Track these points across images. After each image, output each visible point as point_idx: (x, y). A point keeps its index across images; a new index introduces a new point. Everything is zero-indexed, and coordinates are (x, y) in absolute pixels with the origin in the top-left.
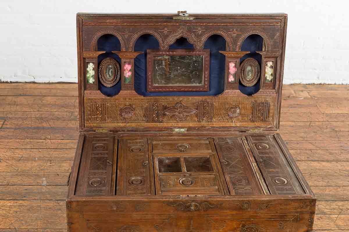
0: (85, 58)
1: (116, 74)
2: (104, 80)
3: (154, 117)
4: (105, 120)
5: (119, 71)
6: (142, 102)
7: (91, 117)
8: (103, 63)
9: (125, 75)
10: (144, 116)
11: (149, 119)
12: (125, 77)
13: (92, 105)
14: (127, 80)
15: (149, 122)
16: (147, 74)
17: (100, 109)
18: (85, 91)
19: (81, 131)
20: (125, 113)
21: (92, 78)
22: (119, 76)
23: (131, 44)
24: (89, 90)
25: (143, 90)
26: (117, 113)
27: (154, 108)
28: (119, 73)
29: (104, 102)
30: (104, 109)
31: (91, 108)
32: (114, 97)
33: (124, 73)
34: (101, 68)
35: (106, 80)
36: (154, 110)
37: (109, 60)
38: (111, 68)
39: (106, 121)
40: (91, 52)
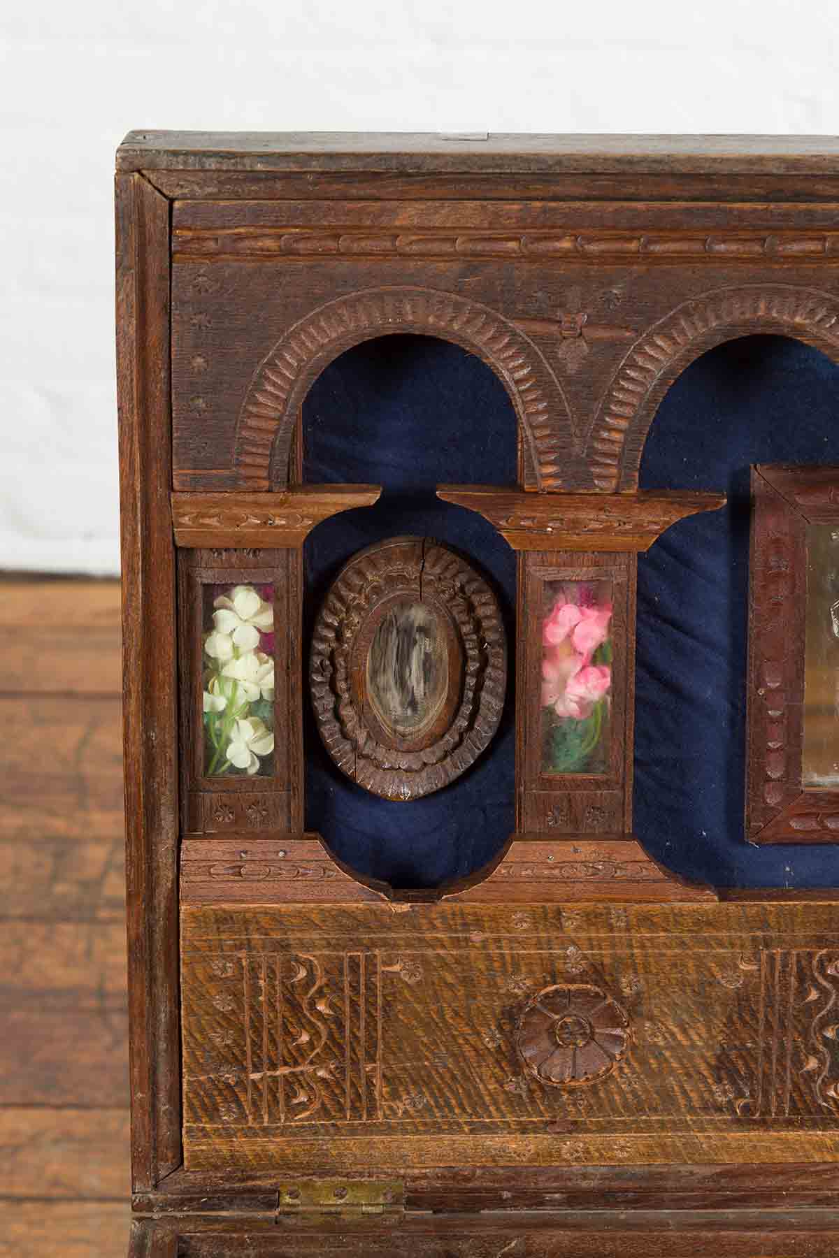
0: (189, 551)
1: (471, 681)
2: (361, 737)
3: (811, 1076)
4: (364, 1103)
5: (498, 660)
6: (706, 943)
7: (240, 1083)
8: (357, 581)
9: (549, 701)
10: (723, 1068)
11: (766, 1093)
12: (550, 711)
13: (254, 970)
14: (573, 741)
15: (764, 1124)
16: (751, 686)
17: (321, 1007)
18: (186, 844)
19: (149, 1206)
20: (545, 1044)
21: (255, 727)
22: (497, 705)
23: (610, 429)
24: (222, 835)
25: (711, 828)
26: (472, 1039)
27: (814, 995)
28: (496, 674)
29: (357, 943)
30: (354, 1004)
31: (237, 996)
32: (445, 905)
33: (540, 679)
34: (331, 635)
35: (376, 734)
36: (809, 1010)
37: (406, 557)
38: (424, 630)
39: (370, 1116)
40: (250, 498)
